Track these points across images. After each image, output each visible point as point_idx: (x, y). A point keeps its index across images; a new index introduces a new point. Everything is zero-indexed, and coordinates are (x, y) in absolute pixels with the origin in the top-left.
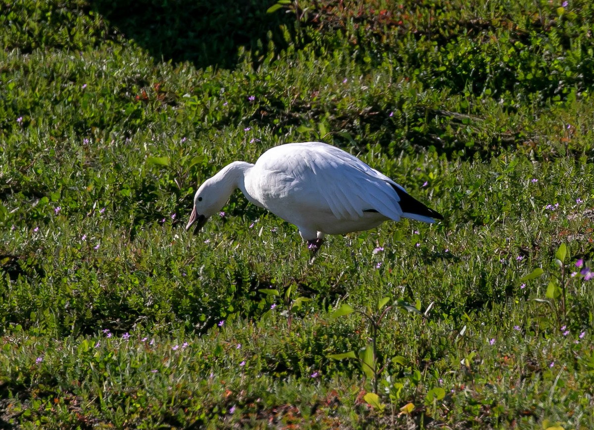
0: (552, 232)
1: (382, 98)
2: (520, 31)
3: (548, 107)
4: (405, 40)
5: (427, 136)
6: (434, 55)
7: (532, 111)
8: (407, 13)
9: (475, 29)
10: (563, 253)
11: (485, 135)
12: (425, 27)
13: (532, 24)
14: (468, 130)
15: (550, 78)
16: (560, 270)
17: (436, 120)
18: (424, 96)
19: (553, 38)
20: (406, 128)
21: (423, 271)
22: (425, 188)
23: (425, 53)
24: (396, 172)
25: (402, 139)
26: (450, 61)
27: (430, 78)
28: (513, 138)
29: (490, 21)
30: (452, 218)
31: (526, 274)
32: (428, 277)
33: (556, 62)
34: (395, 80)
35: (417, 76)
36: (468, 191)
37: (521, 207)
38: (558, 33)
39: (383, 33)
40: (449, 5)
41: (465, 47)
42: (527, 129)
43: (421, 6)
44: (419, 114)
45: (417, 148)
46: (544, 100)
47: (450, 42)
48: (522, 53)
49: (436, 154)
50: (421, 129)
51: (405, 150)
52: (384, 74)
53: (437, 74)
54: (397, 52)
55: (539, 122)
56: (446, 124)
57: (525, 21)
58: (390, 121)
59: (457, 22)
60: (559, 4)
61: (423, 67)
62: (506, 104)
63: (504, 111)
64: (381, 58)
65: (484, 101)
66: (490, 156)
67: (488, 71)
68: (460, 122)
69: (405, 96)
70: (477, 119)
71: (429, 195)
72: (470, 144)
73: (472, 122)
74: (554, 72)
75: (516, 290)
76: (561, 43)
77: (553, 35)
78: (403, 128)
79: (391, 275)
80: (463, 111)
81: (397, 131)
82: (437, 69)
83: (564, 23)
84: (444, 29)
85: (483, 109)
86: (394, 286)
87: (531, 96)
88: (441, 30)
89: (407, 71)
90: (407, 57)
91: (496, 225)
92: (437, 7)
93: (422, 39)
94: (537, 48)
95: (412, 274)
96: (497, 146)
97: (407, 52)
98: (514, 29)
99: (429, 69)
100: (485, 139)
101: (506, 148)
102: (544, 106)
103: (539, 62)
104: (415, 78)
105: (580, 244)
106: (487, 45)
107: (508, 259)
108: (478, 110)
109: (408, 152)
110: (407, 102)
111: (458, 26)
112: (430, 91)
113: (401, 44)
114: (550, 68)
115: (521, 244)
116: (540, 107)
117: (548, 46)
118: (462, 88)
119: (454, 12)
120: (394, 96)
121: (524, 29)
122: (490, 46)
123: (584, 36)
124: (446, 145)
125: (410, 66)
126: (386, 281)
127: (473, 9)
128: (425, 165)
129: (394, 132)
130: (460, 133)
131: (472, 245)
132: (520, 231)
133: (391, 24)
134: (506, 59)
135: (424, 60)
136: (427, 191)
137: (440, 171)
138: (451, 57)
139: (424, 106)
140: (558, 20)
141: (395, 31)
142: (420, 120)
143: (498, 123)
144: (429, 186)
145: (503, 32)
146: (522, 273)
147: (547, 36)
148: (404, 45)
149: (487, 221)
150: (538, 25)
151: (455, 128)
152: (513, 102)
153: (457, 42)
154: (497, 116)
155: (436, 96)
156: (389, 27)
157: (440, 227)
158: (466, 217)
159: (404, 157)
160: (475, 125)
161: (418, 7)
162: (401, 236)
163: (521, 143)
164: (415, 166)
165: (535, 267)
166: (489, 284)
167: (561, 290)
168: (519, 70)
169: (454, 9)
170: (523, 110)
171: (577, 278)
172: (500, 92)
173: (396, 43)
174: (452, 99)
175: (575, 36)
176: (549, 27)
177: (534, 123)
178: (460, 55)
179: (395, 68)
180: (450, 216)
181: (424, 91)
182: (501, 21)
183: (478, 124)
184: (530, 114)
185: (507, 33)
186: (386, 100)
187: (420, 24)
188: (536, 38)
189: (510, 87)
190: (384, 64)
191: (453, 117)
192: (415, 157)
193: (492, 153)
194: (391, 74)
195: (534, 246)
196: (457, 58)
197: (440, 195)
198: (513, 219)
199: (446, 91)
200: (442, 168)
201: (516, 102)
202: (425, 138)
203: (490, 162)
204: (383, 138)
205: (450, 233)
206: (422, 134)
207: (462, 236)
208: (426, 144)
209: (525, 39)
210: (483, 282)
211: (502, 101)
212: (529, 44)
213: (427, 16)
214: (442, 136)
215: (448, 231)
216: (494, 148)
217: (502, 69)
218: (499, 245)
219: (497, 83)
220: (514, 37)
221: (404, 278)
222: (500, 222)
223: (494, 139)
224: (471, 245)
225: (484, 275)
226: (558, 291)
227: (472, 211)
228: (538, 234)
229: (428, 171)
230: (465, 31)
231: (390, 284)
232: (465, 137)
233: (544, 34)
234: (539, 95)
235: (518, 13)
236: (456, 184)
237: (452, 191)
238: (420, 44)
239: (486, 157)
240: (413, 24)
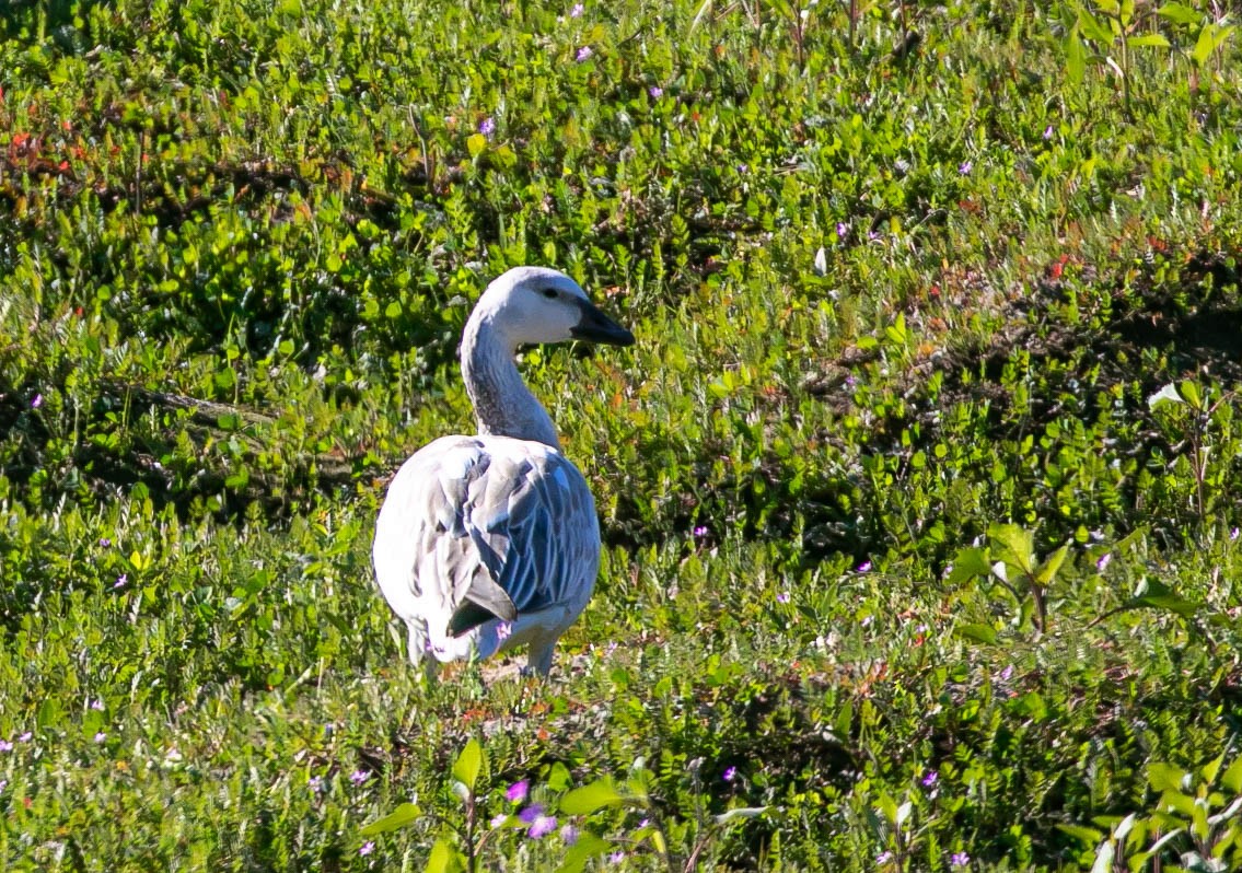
0: (446, 712)
1: (13, 360)
2: (370, 193)
3: (439, 389)
4: (77, 210)
5: (128, 458)
6: (148, 252)
7: (399, 399)
8: (81, 141)
9: (254, 186)
10: (471, 765)
11: (277, 459)
12: (128, 178)
13: (402, 177)
14: (233, 446)
15: (447, 316)
16: (463, 811)
17: (150, 417)
18: (121, 357)
19: (456, 214)
20: (74, 436)
21: (111, 806)
22: (120, 592)
23: (127, 244)
24: (46, 548)
25: (63, 464)
26: (189, 268)
27: (139, 311)
28: (348, 469)
29: (295, 166)
30: (187, 671)
31: (375, 818)
32: (125, 821)
33: (461, 274)
34: (47, 314)
35: (105, 303)
36: (230, 601)
37: (365, 645)
38: (468, 200)
39: (21, 193)
40: (190, 124)
41: (229, 232)
42: (384, 444)
43: (118, 125)
44: (107, 401)
45: (101, 487)
46: (431, 370)
47: (191, 218)
48: (375, 249)
49: (149, 505)
50: (113, 440)
51: (70, 493)
52: (22, 299)
53: (155, 300)
54: (55, 243)
55: (416, 427)
56: (177, 429)
57: (383, 169)
58: (33, 418)
59: (211, 168)
60: (472, 127)
61: (120, 281)
62: (332, 380)
63: (326, 398)
64: (15, 253)
65: (275, 372)
66: (288, 513)
67: (287, 294)
68: (213, 424)
69: (73, 355)
70: (255, 417)
71: (129, 609)
72: (237, 481)
73: (244, 424)
74: (457, 300)
75: (348, 858)
76: (473, 226)
77: (455, 205)
78: (66, 438)
79: (29, 814)
80: (222, 396)
81: (51, 444)
82: (155, 287)
83: (483, 175)
84: (176, 186)
85: (272, 392)
86: (36, 842)
87: (395, 360)
88: (168, 188)
89: (78, 289)
90: (79, 254)
91: (299, 692)
92: (159, 129)
93: (119, 210)
94: (415, 237)
95: (81, 813)
96: (306, 487)
97: (81, 243)
98: (357, 189)
99: (135, 286)
100: (275, 469)
101: (330, 493)
102: (429, 386)
103: (418, 272)
104: (98, 309)
105: (515, 742)
106: (286, 227)
107: (329, 777)
108: (259, 395)
109: (78, 498)
110: (76, 371)
111: (212, 178)
112: (136, 343)
113: (66, 222)
114: (448, 291)
115: (363, 742)
116: (418, 390)
117: (442, 233)
118: (219, 336)
119: (204, 143)
120: (44, 354)
121: (381, 188)
122: (294, 231)
123: (534, 210)
124: (175, 483)
125: (87, 279)
126: (15, 828)
127: (251, 135)
128: (122, 533)
129: (43, 447)
130: (213, 452)
131: (237, 741)
132: (363, 706)
133: (41, 170)
134: (334, 265)
135: (123, 263)
136: (124, 599)
137: (159, 548)
138: (192, 255)
139: (121, 381)
140: (469, 168)
141: (50, 187)
142: (111, 416)
143: (309, 430)
144: (129, 586)
145: (326, 197)
146: (365, 816)
147: (441, 207)
148: (73, 223)
149: (278, 679)
150: (417, 180)
151: (198, 439)
152: (349, 375)
153: (208, 218)
154: (309, 410)
155: (152, 356)
156: (35, 178)
157: (157, 691)
158: (223, 666)
159: (68, 509)
160: (251, 433)
161: (111, 129)
162: (56, 714)
163: (368, 481)
164: (96, 533)
165: (400, 800)
166: (280, 843)
167: (465, 860)
168: (366, 293)
169: (202, 133)
170: (375, 396)
171: (508, 830)
172: (317, 349)
173: (52, 217)
174: (192, 365)
175: (513, 209)
176: (445, 185)
177: (402, 430)
178: (216, 251)
179: (47, 283)
180: (183, 663)
181: (121, 342)
182: (323, 167)
183: (259, 429)
184: (393, 406)
185: (337, 197)
186: (24, 363)
187: (114, 171)
188: (413, 211)
189: (343, 337)
190: (21, 272)
191: (194, 410)
192: (96, 511)
193: (295, 505)
194: (39, 299)
195: (398, 745)
196: (208, 261)
197: (157, 610)
198: (344, 674)
199: (178, 343)
200: (164, 542)
201: (357, 374)
202: (122, 464)
203: (287, 530)
204: (16, 461)
205: (183, 708)
206: (114, 454)
207: (213, 717)
208: (125, 479)
209: (384, 213)
210: (265, 836)
211: (322, 371)
212: (394, 226)
213: (132, 151)
214: (166, 459)
215: (178, 701)
216: (299, 492)
217: (324, 290)
218: (309, 742)
219: (311, 328)
220: (356, 208)
221: (63, 822)
222: (312, 682)
223: (299, 470)
224: (235, 738)
225: (267, 818)
226: (458, 863)
227: (240, 654)
228: (407, 714)
229: (127, 548)
230: (231, 191)
231: (27, 836)
232: (225, 462)
233: (434, 202)
234: (417, 357)
235: (367, 147)
236: (200, 582)
237: (190, 601)
238: (113, 221)
239: (277, 515)
240: (98, 171)
